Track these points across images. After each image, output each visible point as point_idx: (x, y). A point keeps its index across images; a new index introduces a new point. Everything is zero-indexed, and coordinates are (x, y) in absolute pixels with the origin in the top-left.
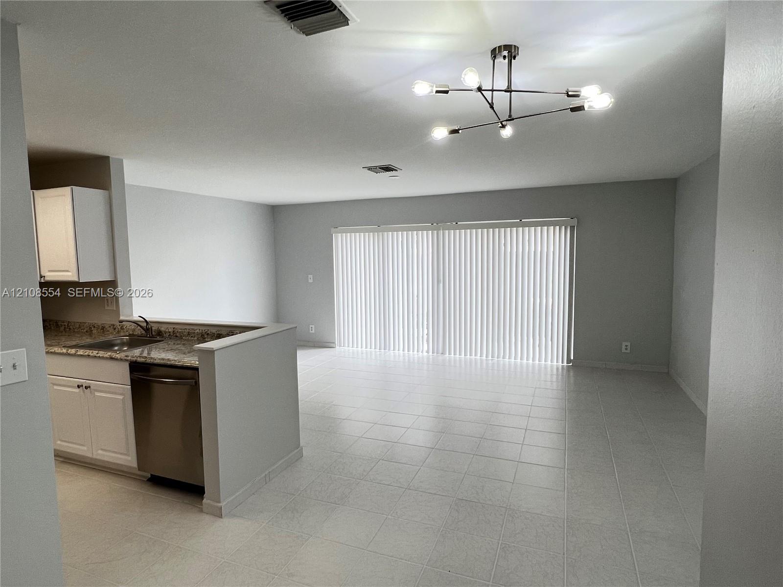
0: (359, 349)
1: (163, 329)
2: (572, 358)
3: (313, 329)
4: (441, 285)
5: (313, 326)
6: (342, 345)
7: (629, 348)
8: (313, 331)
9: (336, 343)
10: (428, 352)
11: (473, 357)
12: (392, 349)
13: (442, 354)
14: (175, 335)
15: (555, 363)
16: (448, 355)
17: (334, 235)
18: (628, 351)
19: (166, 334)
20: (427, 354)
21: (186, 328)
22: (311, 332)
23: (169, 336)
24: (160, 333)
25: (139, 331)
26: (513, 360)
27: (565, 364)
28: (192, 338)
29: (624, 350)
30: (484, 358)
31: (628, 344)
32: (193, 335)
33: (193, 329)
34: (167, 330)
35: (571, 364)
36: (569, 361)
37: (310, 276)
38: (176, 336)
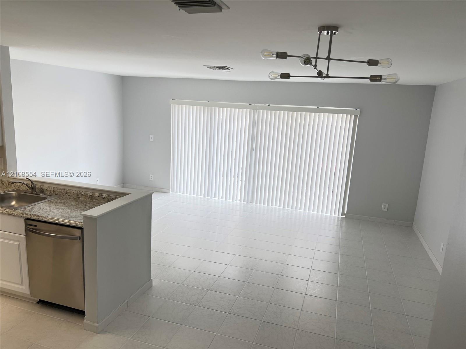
0: (188, 195)
1: (44, 188)
2: (346, 212)
3: (152, 177)
4: (254, 152)
5: (152, 176)
6: (175, 192)
7: (387, 207)
8: (152, 180)
9: (171, 189)
10: (240, 200)
11: (274, 206)
12: (213, 197)
13: (251, 202)
14: (54, 193)
15: (333, 215)
16: (255, 204)
17: (172, 105)
18: (386, 210)
19: (47, 191)
20: (239, 201)
21: (64, 188)
22: (150, 179)
23: (50, 193)
24: (42, 191)
25: (24, 188)
26: (302, 211)
27: (340, 216)
28: (69, 197)
29: (383, 209)
30: (282, 207)
31: (387, 205)
32: (70, 195)
33: (70, 190)
34: (48, 189)
35: (345, 216)
36: (343, 214)
37: (151, 136)
38: (56, 194)
